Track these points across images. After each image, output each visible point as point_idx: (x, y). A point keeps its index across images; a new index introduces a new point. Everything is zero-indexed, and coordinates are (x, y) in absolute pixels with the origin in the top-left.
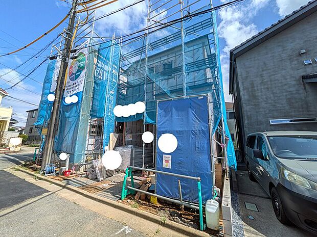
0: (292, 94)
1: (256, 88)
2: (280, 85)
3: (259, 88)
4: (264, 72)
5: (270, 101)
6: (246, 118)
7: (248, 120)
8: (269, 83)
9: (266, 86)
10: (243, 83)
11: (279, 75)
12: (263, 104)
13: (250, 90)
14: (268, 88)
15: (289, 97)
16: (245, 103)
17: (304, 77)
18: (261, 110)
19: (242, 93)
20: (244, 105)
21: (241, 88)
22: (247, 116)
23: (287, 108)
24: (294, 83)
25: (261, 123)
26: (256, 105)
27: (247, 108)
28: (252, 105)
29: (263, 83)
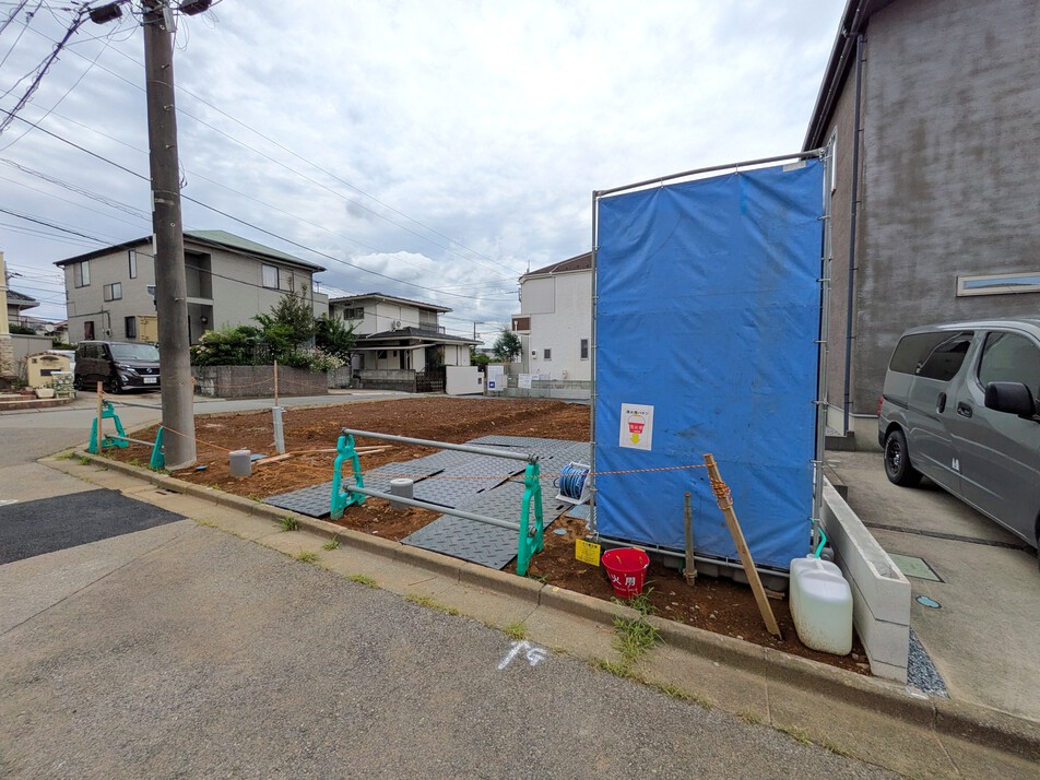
1: (929, 152)
3: (945, 150)
4: (980, 82)
5: (975, 205)
6: (869, 271)
7: (876, 281)
9: (975, 142)
10: (881, 129)
12: (946, 219)
13: (905, 160)
14: (979, 151)
16: (876, 216)
19: (871, 171)
20: (872, 220)
21: (871, 153)
22: (877, 266)
25: (924, 290)
26: (920, 223)
27: (879, 234)
28: (901, 221)
29: (962, 128)
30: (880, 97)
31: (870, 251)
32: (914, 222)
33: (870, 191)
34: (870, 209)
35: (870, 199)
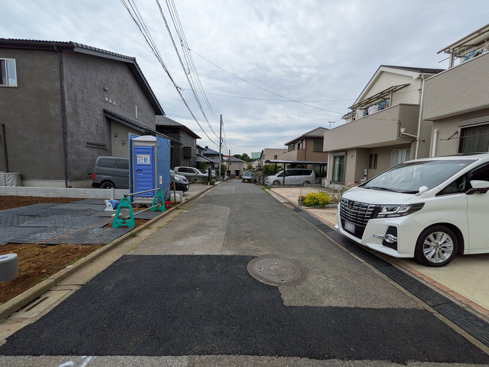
0: (98, 122)
1: (78, 103)
2: (93, 110)
3: (80, 105)
4: (85, 90)
5: (86, 123)
6: (69, 134)
7: (71, 138)
8: (87, 103)
9: (85, 106)
10: (68, 90)
11: (93, 100)
12: (82, 124)
13: (74, 103)
15: (97, 124)
16: (69, 117)
17: (104, 110)
18: (81, 129)
19: (67, 102)
20: (68, 118)
21: (66, 97)
22: (70, 133)
23: (95, 133)
24: (100, 112)
25: (80, 144)
26: (78, 123)
27: (70, 123)
28: (74, 121)
29: (82, 100)
30: (67, 78)
31: (69, 128)
32: (76, 122)
33: (67, 108)
34: (67, 114)
35: (67, 111)
